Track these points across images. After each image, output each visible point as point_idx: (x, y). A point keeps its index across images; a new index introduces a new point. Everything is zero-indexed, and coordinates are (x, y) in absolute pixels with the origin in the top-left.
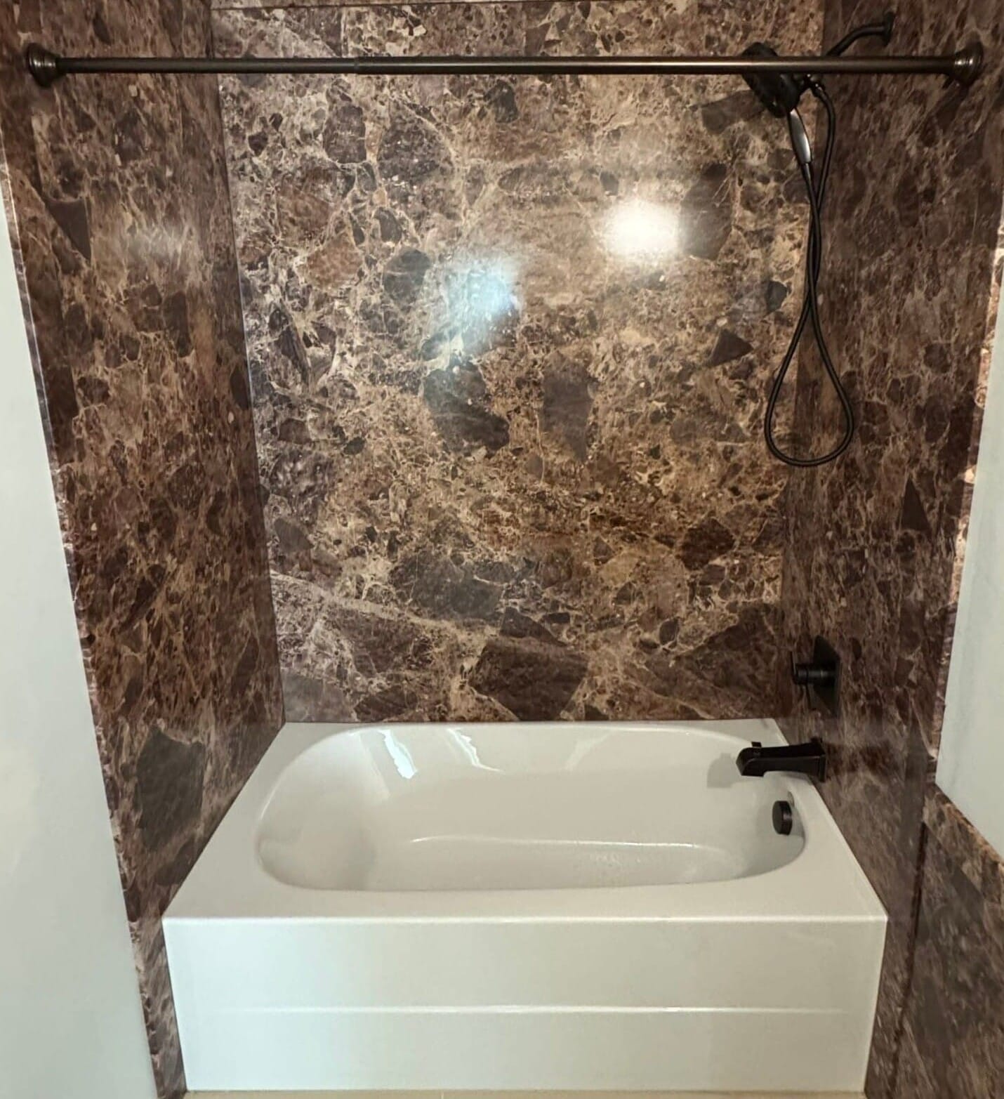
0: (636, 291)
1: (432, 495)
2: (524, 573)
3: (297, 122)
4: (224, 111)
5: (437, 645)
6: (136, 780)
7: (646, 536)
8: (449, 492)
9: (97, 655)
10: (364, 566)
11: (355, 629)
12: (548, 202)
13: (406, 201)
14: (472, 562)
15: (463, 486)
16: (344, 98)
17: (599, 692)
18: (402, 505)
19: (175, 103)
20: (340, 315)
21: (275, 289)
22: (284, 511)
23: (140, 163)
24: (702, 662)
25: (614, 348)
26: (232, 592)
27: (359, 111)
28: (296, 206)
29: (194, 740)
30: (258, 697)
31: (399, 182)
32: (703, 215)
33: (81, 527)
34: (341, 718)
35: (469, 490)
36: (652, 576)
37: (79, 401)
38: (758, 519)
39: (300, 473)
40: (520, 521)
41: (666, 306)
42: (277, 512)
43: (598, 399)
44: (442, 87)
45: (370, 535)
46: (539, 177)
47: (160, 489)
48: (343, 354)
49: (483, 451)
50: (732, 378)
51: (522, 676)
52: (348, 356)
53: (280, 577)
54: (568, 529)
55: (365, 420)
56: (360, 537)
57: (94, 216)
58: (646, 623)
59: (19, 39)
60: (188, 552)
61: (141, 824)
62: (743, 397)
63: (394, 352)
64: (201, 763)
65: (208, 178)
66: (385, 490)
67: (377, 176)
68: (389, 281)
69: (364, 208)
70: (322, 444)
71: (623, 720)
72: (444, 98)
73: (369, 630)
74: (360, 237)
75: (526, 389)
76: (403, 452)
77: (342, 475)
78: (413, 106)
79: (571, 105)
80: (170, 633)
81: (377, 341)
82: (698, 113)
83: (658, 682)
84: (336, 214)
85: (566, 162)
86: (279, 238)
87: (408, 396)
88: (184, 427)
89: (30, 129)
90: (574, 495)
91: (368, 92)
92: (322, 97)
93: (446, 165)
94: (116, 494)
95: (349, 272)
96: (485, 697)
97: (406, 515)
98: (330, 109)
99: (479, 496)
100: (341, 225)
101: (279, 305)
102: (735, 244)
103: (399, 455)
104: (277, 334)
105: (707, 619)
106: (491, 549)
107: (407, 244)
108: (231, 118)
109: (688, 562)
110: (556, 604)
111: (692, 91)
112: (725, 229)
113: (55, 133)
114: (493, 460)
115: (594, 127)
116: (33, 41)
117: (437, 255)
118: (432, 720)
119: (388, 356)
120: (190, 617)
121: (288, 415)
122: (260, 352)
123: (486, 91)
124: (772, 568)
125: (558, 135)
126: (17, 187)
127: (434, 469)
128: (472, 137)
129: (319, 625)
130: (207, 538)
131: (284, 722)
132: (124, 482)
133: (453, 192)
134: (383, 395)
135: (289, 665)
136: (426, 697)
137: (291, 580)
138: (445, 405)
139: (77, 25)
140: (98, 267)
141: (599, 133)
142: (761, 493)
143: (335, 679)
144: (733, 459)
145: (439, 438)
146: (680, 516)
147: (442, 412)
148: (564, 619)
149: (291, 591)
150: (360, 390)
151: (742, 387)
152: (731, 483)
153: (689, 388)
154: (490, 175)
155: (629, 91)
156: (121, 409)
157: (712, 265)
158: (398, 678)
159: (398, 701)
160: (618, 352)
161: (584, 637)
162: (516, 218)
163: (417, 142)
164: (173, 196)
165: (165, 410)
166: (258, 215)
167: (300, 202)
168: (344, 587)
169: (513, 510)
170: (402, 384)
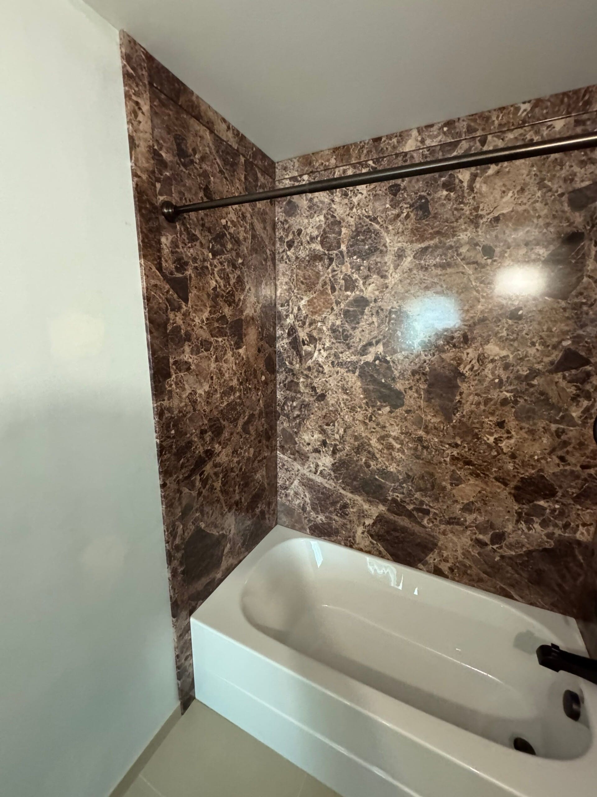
0: (500, 321)
1: (357, 428)
2: (405, 481)
3: (309, 232)
4: (277, 230)
5: (352, 507)
6: (183, 551)
7: (488, 475)
8: (367, 429)
9: (167, 493)
10: (320, 458)
11: (312, 489)
12: (443, 266)
13: (359, 270)
14: (375, 468)
15: (375, 426)
16: (333, 216)
17: (444, 561)
18: (341, 431)
19: (248, 227)
20: (320, 330)
21: (291, 316)
22: (286, 425)
23: (223, 257)
24: (521, 564)
25: (479, 356)
26: (253, 462)
27: (340, 222)
28: (304, 274)
29: (221, 533)
30: (262, 513)
31: (356, 259)
32: (561, 269)
33: (165, 432)
34: (302, 529)
35: (378, 429)
36: (490, 501)
37: (172, 371)
38: (580, 481)
39: (295, 407)
40: (406, 451)
41: (521, 331)
42: (283, 424)
43: (464, 387)
44: (385, 204)
45: (324, 443)
46: (439, 251)
47: (216, 413)
48: (320, 350)
49: (388, 409)
50: (569, 382)
51: (397, 537)
52: (322, 351)
53: (282, 456)
54: (435, 461)
55: (328, 385)
56: (319, 443)
57: (193, 282)
58: (482, 529)
59: (159, 199)
60: (229, 443)
61: (183, 572)
62: (578, 396)
63: (346, 351)
64: (223, 544)
65: (264, 263)
66: (333, 422)
67: (345, 257)
68: (346, 313)
69: (337, 274)
70: (306, 394)
71: (458, 581)
72: (386, 210)
73: (319, 491)
74: (333, 289)
75: (417, 377)
76: (345, 403)
77: (314, 411)
78: (368, 217)
79: (465, 204)
80: (213, 481)
81: (337, 344)
82: (565, 198)
83: (486, 567)
84: (323, 278)
85: (458, 240)
86: (295, 291)
87: (350, 375)
88: (235, 383)
89: (159, 243)
90: (441, 442)
91: (345, 212)
92: (322, 218)
93: (384, 248)
94: (189, 415)
95: (327, 308)
96: (375, 542)
97: (343, 437)
98: (325, 223)
99: (383, 433)
100: (325, 283)
101: (293, 325)
102: (586, 288)
103: (342, 405)
104: (291, 338)
105: (528, 538)
106: (387, 464)
107: (358, 293)
108: (280, 233)
109: (518, 499)
110: (422, 503)
111: (561, 183)
112: (578, 278)
113: (175, 244)
114: (393, 415)
115: (481, 217)
116: (166, 200)
117: (373, 299)
118: (346, 545)
119: (342, 353)
120: (226, 474)
121: (292, 378)
122: (282, 347)
123: (411, 202)
124: (588, 517)
125: (455, 224)
126: (147, 271)
127: (360, 415)
128: (400, 230)
129: (296, 482)
130: (241, 436)
131: (276, 524)
132: (194, 410)
133: (386, 263)
134: (337, 373)
135: (281, 498)
136: (344, 532)
137: (286, 458)
138: (369, 381)
139: (193, 191)
140: (192, 307)
141: (485, 220)
142: (585, 464)
143: (301, 511)
144: (564, 437)
145: (364, 398)
146: (515, 468)
147: (368, 385)
148: (427, 512)
149: (285, 463)
150: (326, 369)
151: (578, 388)
152: (560, 453)
153: (533, 386)
154: (408, 252)
155: (509, 190)
156: (197, 375)
157: (563, 304)
158: (331, 519)
159: (329, 530)
160: (481, 359)
161: (438, 526)
162: (422, 276)
163: (368, 237)
164: (241, 272)
165: (224, 375)
166: (287, 280)
167: (307, 272)
168: (309, 467)
169: (402, 444)
170: (348, 368)
